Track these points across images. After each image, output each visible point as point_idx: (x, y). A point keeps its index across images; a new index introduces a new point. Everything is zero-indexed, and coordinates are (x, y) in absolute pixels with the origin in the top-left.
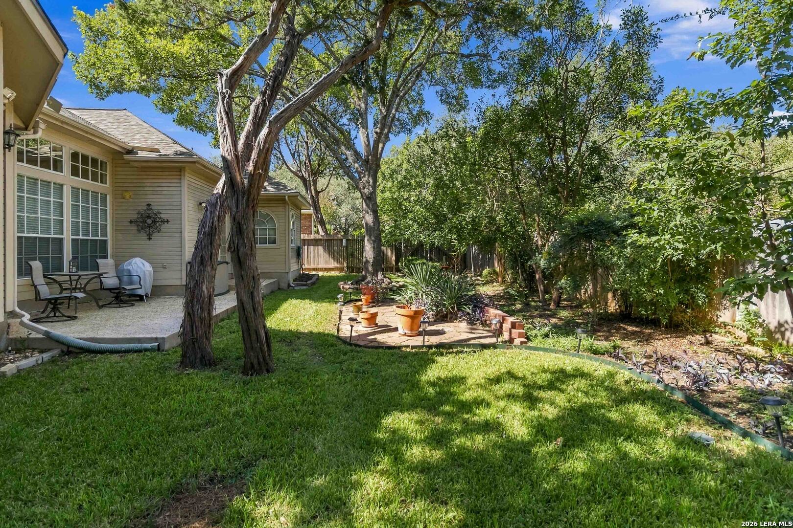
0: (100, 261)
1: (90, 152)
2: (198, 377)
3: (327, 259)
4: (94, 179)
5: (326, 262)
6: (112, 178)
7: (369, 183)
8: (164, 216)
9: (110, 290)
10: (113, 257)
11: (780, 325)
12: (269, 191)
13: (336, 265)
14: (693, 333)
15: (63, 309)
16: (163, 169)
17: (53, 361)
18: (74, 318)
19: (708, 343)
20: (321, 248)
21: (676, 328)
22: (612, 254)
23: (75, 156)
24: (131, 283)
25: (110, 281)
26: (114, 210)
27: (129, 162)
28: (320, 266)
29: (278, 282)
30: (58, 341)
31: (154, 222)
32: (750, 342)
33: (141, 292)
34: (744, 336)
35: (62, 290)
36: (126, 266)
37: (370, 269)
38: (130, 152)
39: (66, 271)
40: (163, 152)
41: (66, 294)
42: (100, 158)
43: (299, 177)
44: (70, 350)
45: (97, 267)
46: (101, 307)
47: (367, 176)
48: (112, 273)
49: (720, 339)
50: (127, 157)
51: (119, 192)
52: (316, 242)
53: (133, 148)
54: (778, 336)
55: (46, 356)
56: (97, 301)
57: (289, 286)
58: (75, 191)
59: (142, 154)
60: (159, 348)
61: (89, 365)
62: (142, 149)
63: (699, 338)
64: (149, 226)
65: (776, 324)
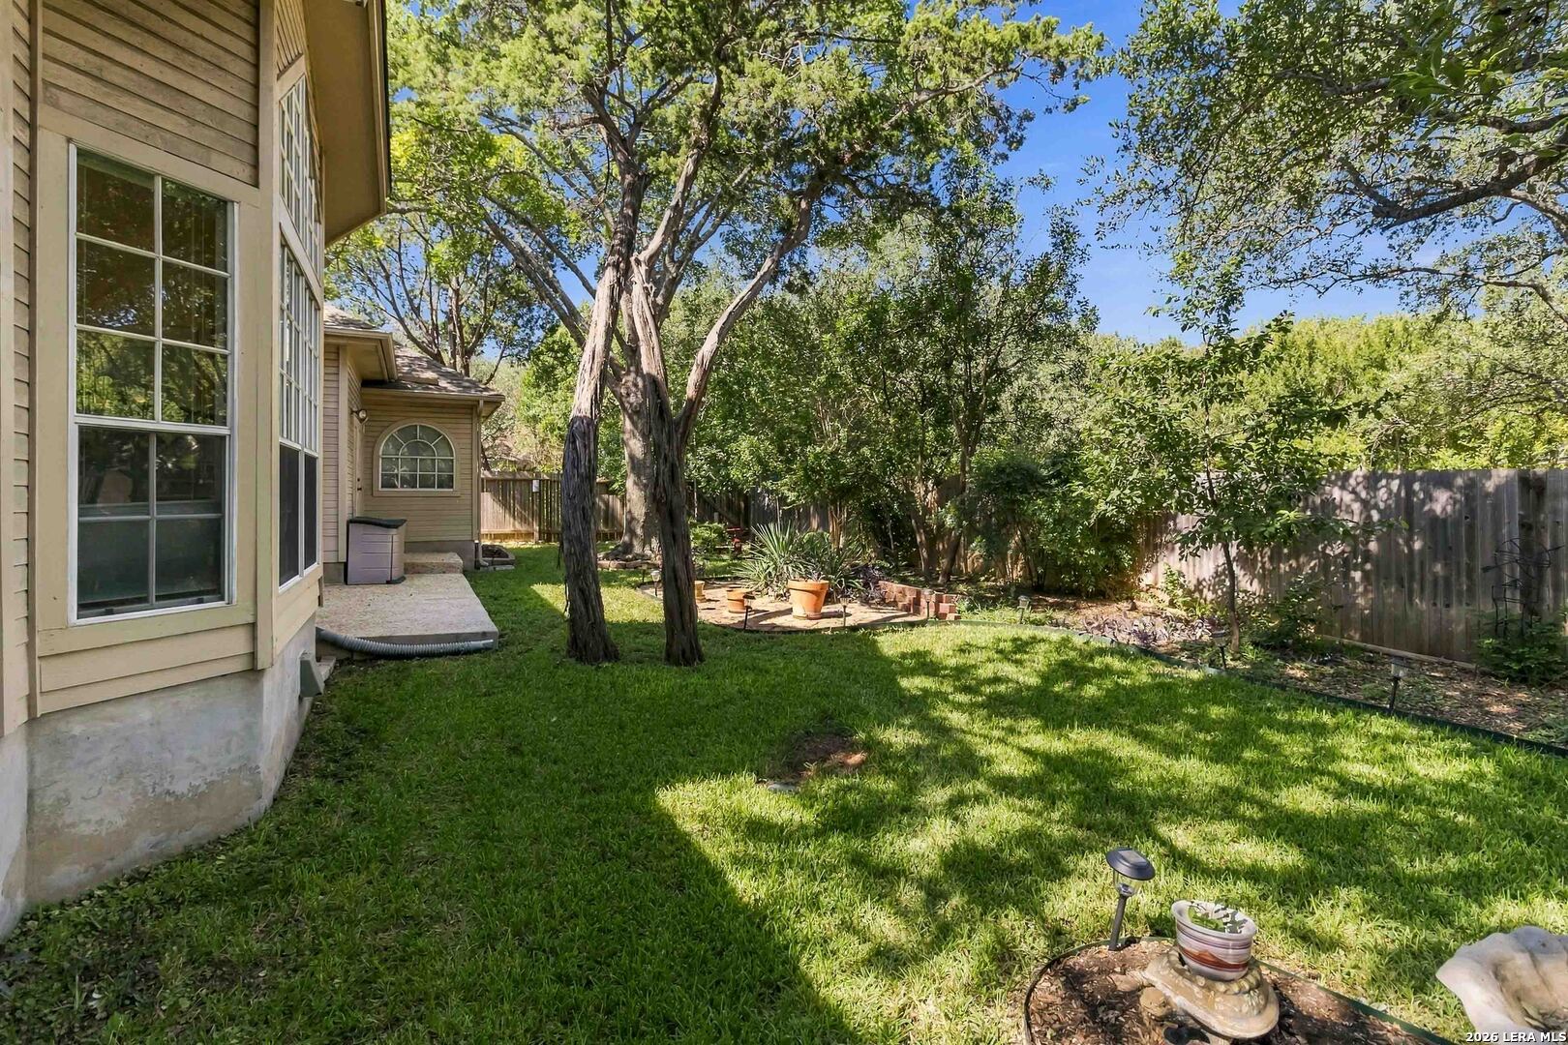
3: (501, 517)
5: (500, 524)
7: (636, 385)
11: (1199, 583)
13: (518, 528)
14: (1118, 601)
19: (1134, 608)
20: (488, 496)
21: (1101, 596)
22: (1038, 508)
28: (485, 531)
32: (1172, 604)
34: (1167, 599)
37: (639, 531)
47: (633, 375)
49: (1146, 604)
54: (1197, 595)
57: (478, 564)
63: (1125, 605)
65: (1194, 582)
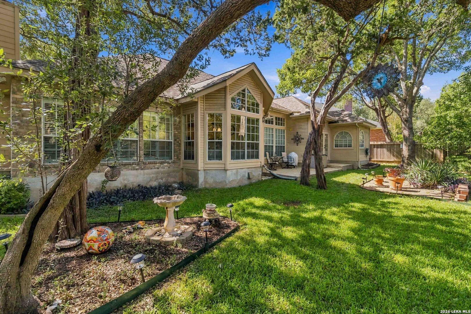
0: (282, 153)
1: (280, 116)
2: (304, 187)
3: (389, 156)
4: (281, 125)
5: (388, 158)
6: (286, 124)
7: (406, 112)
8: (302, 137)
9: (285, 163)
10: (286, 152)
12: (348, 122)
13: (396, 159)
15: (273, 167)
16: (301, 119)
17: (271, 179)
18: (276, 170)
20: (385, 150)
23: (276, 118)
24: (291, 161)
25: (285, 160)
26: (286, 135)
27: (291, 118)
28: (384, 160)
29: (353, 166)
30: (273, 175)
31: (299, 139)
33: (293, 164)
35: (273, 161)
36: (290, 155)
37: (406, 161)
38: (291, 114)
39: (274, 156)
40: (302, 112)
41: (274, 162)
42: (283, 117)
43: (373, 109)
44: (275, 177)
45: (281, 155)
46: (283, 168)
47: (405, 108)
48: (286, 157)
50: (290, 116)
51: (288, 128)
52: (381, 146)
53: (293, 112)
55: (270, 177)
56: (282, 166)
57: (358, 168)
58: (276, 130)
59: (296, 114)
60: (296, 180)
61: (279, 180)
62: (295, 112)
64: (297, 141)
